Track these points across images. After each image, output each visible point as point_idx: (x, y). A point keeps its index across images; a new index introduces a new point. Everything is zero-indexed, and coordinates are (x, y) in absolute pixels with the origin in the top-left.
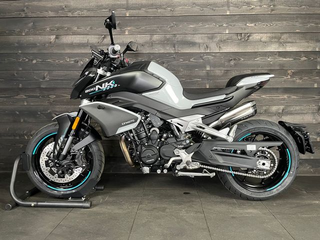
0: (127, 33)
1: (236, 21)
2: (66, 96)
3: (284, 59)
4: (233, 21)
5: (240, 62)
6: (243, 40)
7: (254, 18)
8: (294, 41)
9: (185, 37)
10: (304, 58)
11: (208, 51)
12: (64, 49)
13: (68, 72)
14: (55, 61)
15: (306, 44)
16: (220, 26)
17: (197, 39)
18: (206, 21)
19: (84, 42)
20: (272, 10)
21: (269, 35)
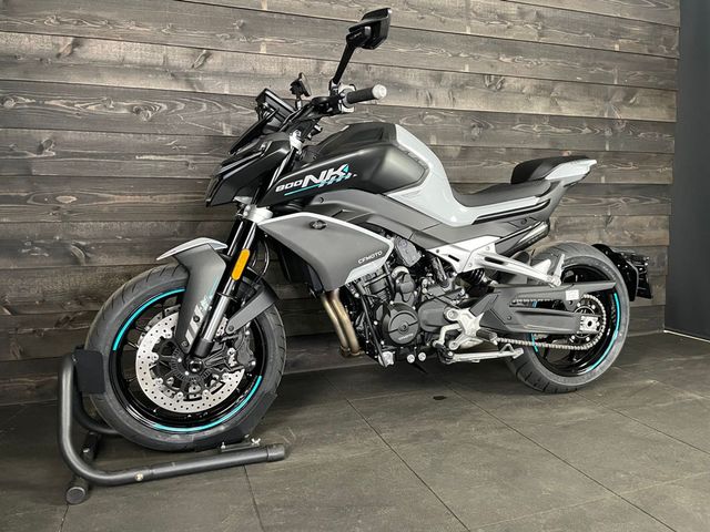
0: (263, 50)
1: (482, 49)
2: (108, 199)
3: (558, 130)
4: (477, 49)
5: (487, 131)
6: (494, 88)
7: (512, 48)
8: (573, 97)
9: (389, 72)
10: (586, 130)
11: (433, 106)
12: (98, 75)
13: (111, 137)
14: (73, 105)
15: (591, 103)
16: (454, 56)
17: (413, 78)
18: (429, 42)
19: (154, 62)
20: (541, 35)
21: (535, 82)
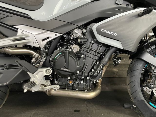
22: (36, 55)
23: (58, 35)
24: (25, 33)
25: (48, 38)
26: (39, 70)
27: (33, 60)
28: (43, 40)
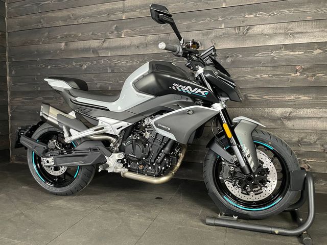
0: (123, 36)
1: (233, 13)
3: (292, 53)
4: (230, 14)
5: (237, 59)
6: (241, 34)
7: (255, 8)
8: (305, 31)
10: (318, 51)
11: (203, 49)
14: (65, 66)
15: (321, 33)
16: (215, 21)
18: (201, 16)
19: (87, 47)
21: (272, 26)
22: (114, 140)
23: (130, 124)
24: (104, 124)
25: (122, 127)
26: (113, 154)
27: (112, 145)
28: (118, 129)
